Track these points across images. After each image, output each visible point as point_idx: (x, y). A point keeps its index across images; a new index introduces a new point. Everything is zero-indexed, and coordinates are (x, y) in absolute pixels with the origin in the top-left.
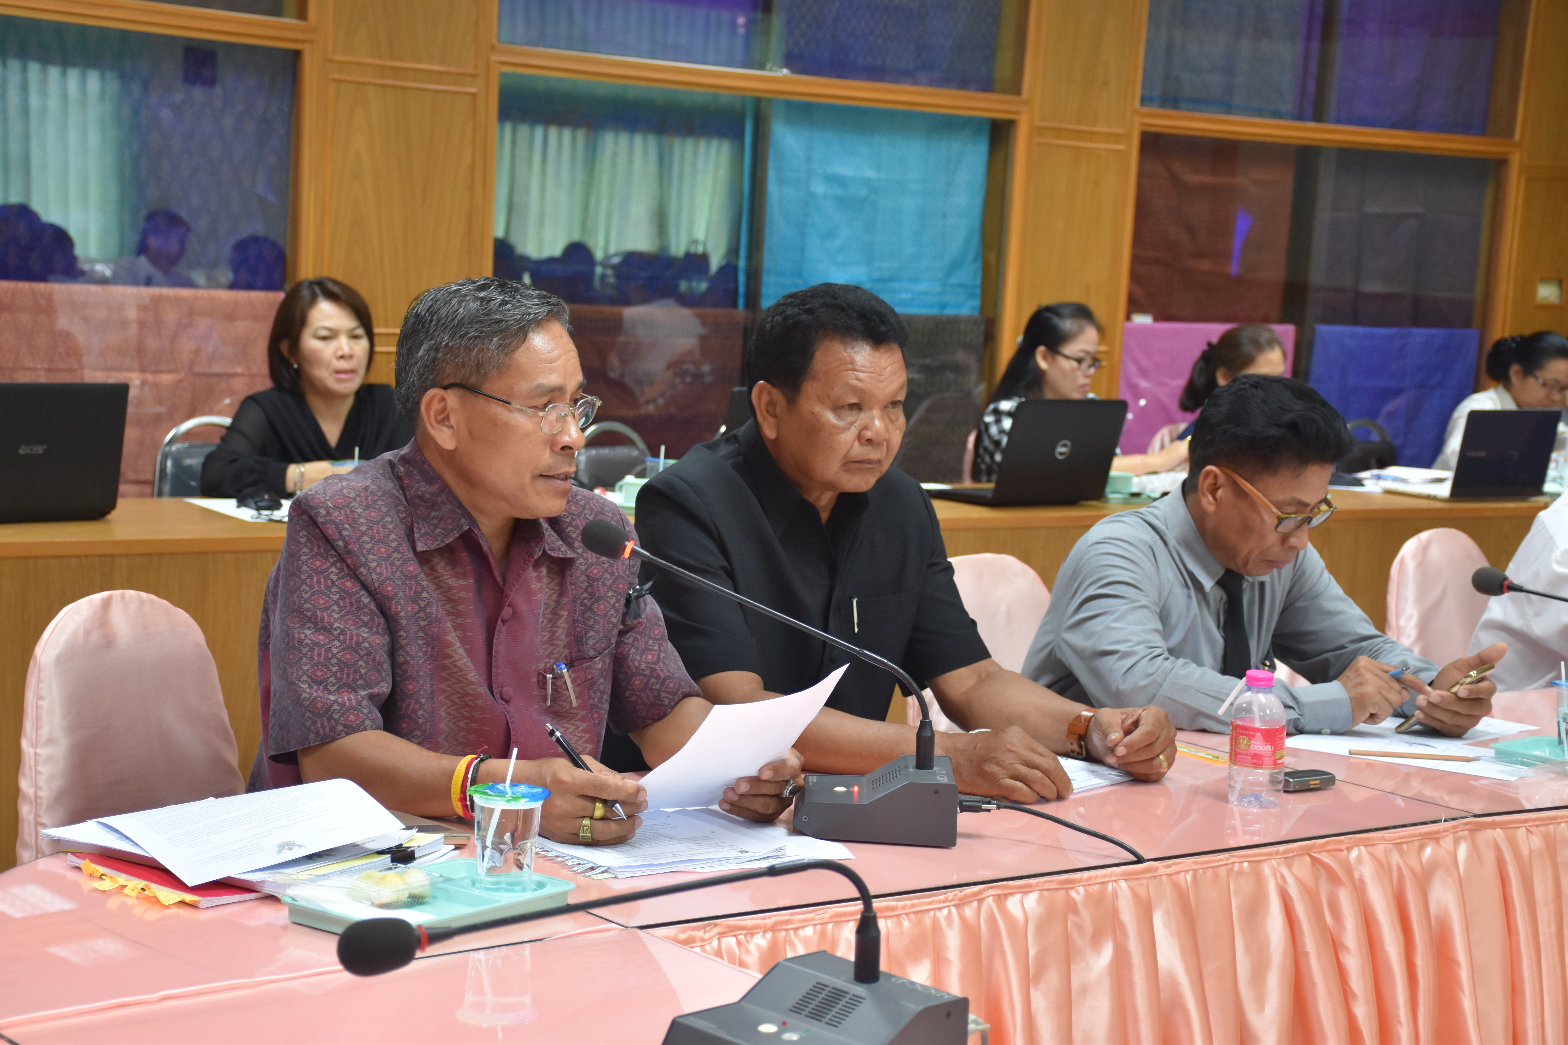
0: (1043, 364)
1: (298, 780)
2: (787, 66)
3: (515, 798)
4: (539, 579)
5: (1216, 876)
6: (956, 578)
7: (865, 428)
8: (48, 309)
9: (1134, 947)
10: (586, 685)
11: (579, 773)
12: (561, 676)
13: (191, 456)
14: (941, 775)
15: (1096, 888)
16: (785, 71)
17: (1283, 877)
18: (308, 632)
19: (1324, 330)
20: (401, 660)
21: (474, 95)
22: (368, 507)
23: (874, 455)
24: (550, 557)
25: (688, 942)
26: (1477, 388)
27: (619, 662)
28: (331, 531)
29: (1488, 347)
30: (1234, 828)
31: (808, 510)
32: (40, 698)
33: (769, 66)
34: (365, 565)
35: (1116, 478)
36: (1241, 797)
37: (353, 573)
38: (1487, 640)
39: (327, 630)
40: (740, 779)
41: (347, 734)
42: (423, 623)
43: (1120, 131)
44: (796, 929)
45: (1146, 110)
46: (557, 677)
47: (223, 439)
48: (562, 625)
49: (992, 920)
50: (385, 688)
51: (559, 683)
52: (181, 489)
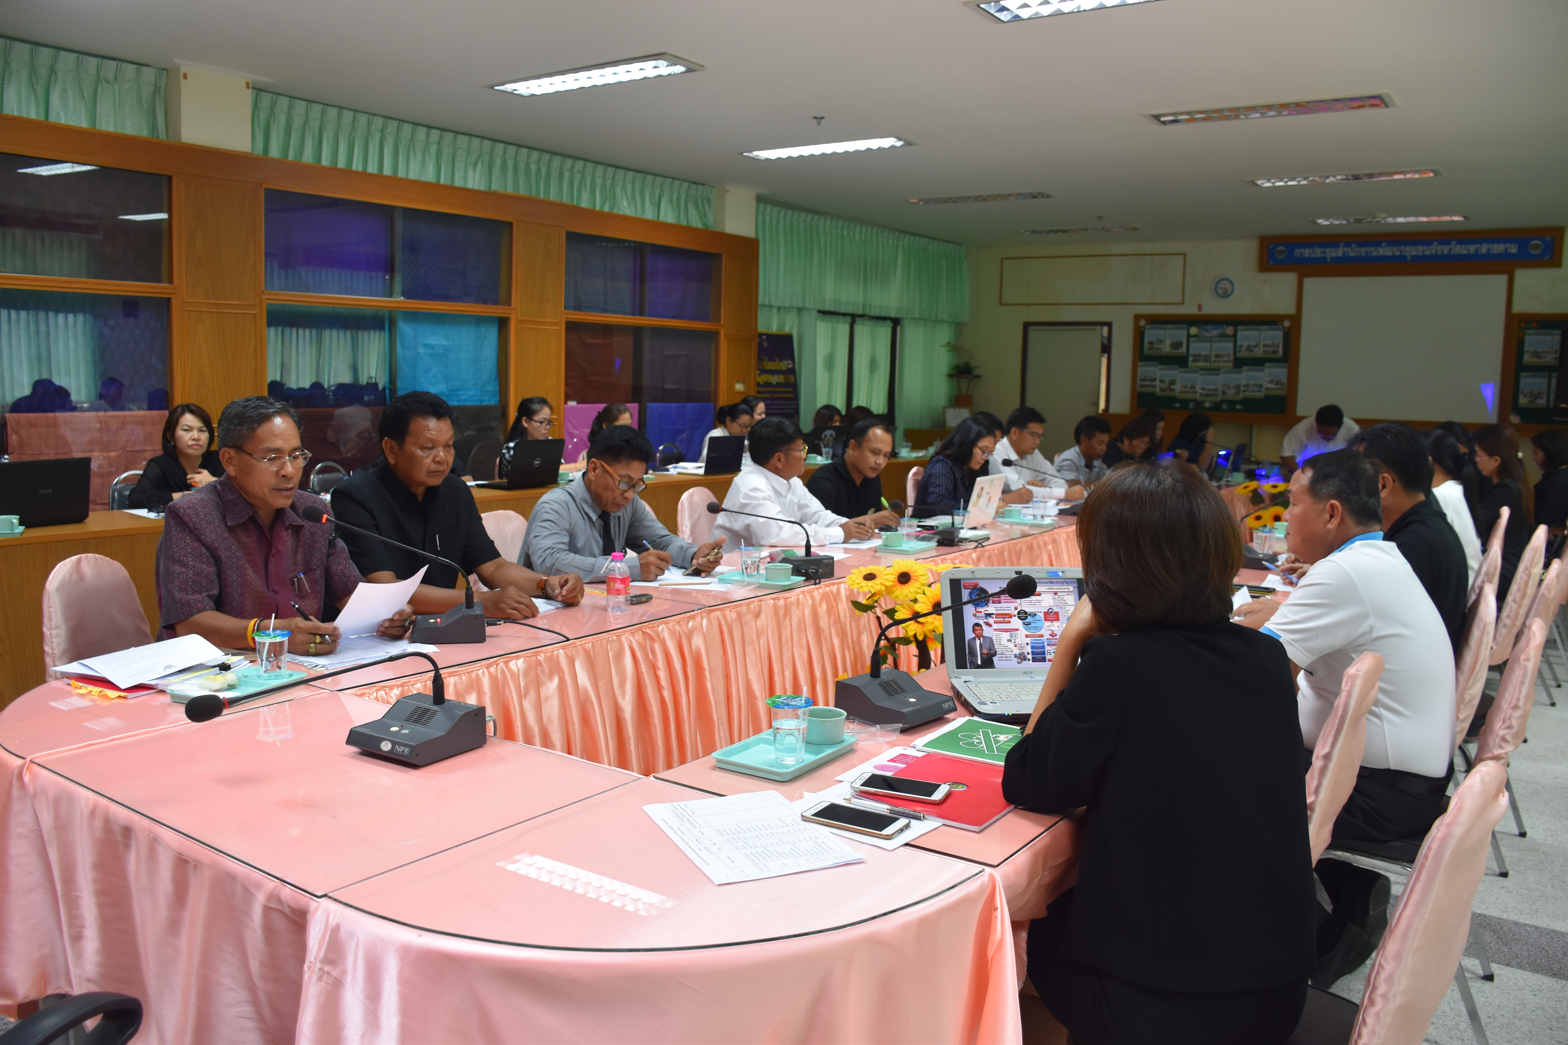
0: (526, 425)
1: (175, 636)
2: (403, 296)
3: (275, 637)
4: (288, 535)
5: (602, 643)
6: (483, 522)
7: (436, 456)
8: (55, 424)
9: (568, 678)
10: (313, 582)
11: (308, 623)
12: (301, 579)
13: (126, 490)
14: (477, 611)
15: (549, 654)
16: (402, 298)
17: (631, 641)
18: (177, 567)
19: (650, 405)
20: (223, 578)
21: (255, 314)
22: (203, 507)
23: (441, 468)
24: (292, 525)
25: (360, 695)
26: (715, 427)
27: (327, 570)
28: (186, 519)
29: (717, 410)
30: (611, 623)
31: (412, 496)
32: (50, 607)
33: (394, 296)
34: (203, 534)
35: (562, 474)
36: (613, 608)
37: (198, 539)
38: (719, 535)
39: (186, 566)
40: (385, 621)
41: (198, 613)
42: (234, 560)
43: (557, 321)
44: (413, 685)
45: (567, 311)
46: (300, 580)
47: (139, 481)
48: (300, 556)
49: (503, 672)
50: (215, 592)
51: (301, 582)
52: (122, 506)
